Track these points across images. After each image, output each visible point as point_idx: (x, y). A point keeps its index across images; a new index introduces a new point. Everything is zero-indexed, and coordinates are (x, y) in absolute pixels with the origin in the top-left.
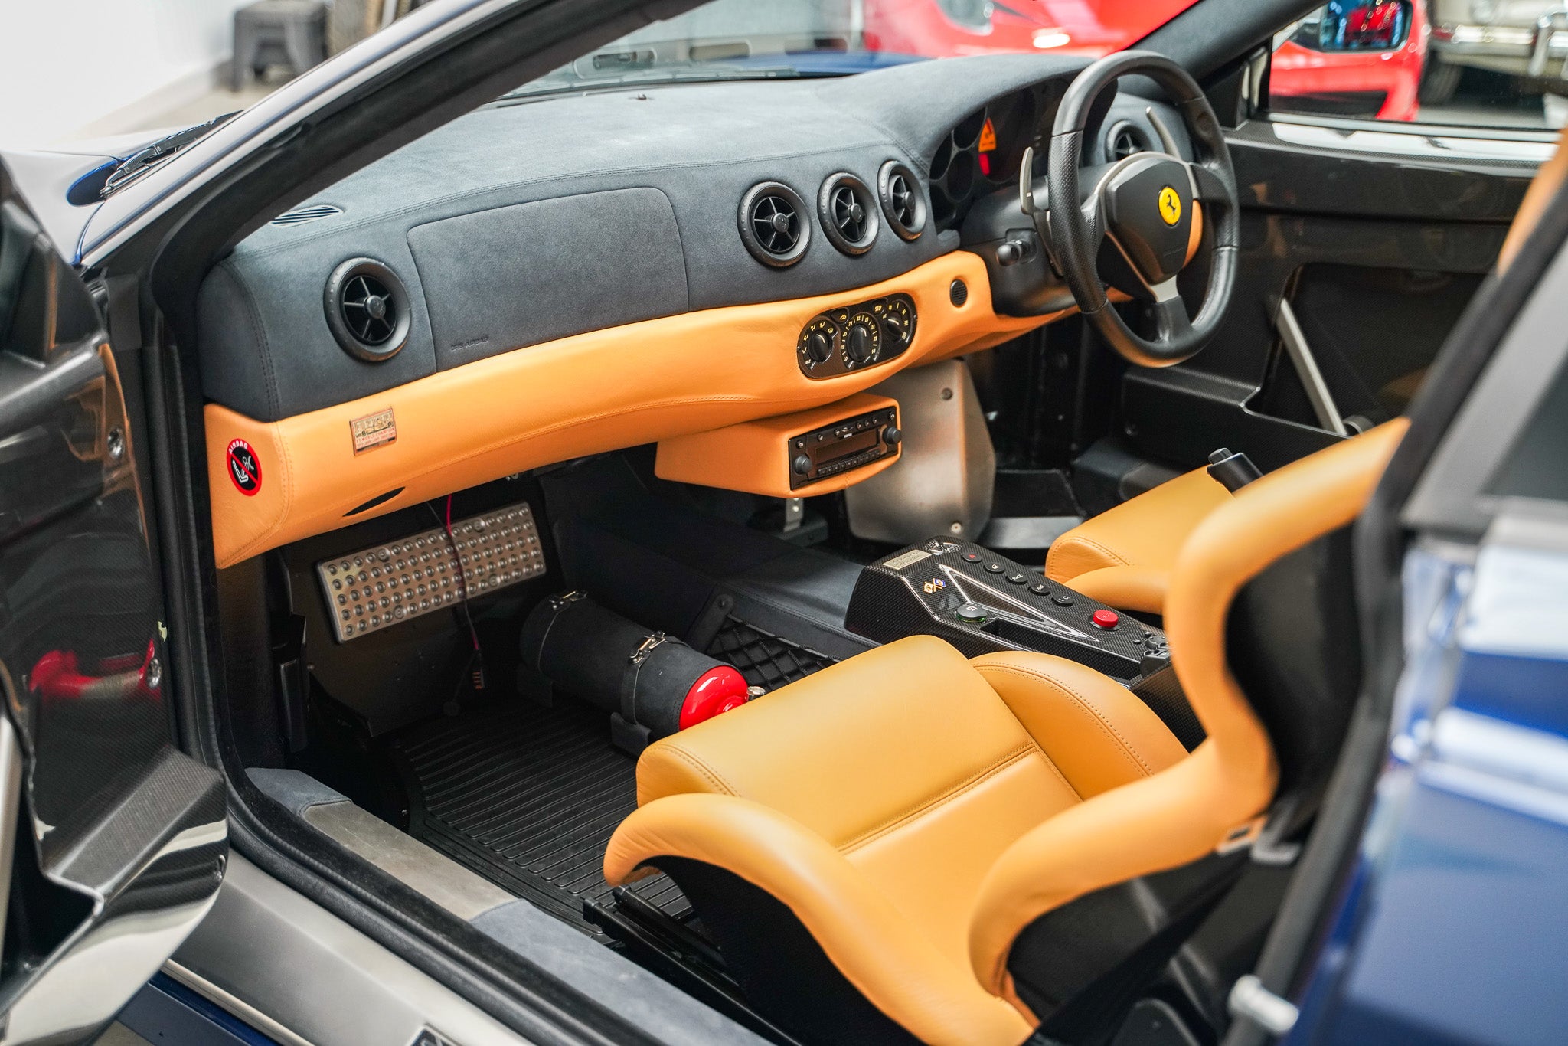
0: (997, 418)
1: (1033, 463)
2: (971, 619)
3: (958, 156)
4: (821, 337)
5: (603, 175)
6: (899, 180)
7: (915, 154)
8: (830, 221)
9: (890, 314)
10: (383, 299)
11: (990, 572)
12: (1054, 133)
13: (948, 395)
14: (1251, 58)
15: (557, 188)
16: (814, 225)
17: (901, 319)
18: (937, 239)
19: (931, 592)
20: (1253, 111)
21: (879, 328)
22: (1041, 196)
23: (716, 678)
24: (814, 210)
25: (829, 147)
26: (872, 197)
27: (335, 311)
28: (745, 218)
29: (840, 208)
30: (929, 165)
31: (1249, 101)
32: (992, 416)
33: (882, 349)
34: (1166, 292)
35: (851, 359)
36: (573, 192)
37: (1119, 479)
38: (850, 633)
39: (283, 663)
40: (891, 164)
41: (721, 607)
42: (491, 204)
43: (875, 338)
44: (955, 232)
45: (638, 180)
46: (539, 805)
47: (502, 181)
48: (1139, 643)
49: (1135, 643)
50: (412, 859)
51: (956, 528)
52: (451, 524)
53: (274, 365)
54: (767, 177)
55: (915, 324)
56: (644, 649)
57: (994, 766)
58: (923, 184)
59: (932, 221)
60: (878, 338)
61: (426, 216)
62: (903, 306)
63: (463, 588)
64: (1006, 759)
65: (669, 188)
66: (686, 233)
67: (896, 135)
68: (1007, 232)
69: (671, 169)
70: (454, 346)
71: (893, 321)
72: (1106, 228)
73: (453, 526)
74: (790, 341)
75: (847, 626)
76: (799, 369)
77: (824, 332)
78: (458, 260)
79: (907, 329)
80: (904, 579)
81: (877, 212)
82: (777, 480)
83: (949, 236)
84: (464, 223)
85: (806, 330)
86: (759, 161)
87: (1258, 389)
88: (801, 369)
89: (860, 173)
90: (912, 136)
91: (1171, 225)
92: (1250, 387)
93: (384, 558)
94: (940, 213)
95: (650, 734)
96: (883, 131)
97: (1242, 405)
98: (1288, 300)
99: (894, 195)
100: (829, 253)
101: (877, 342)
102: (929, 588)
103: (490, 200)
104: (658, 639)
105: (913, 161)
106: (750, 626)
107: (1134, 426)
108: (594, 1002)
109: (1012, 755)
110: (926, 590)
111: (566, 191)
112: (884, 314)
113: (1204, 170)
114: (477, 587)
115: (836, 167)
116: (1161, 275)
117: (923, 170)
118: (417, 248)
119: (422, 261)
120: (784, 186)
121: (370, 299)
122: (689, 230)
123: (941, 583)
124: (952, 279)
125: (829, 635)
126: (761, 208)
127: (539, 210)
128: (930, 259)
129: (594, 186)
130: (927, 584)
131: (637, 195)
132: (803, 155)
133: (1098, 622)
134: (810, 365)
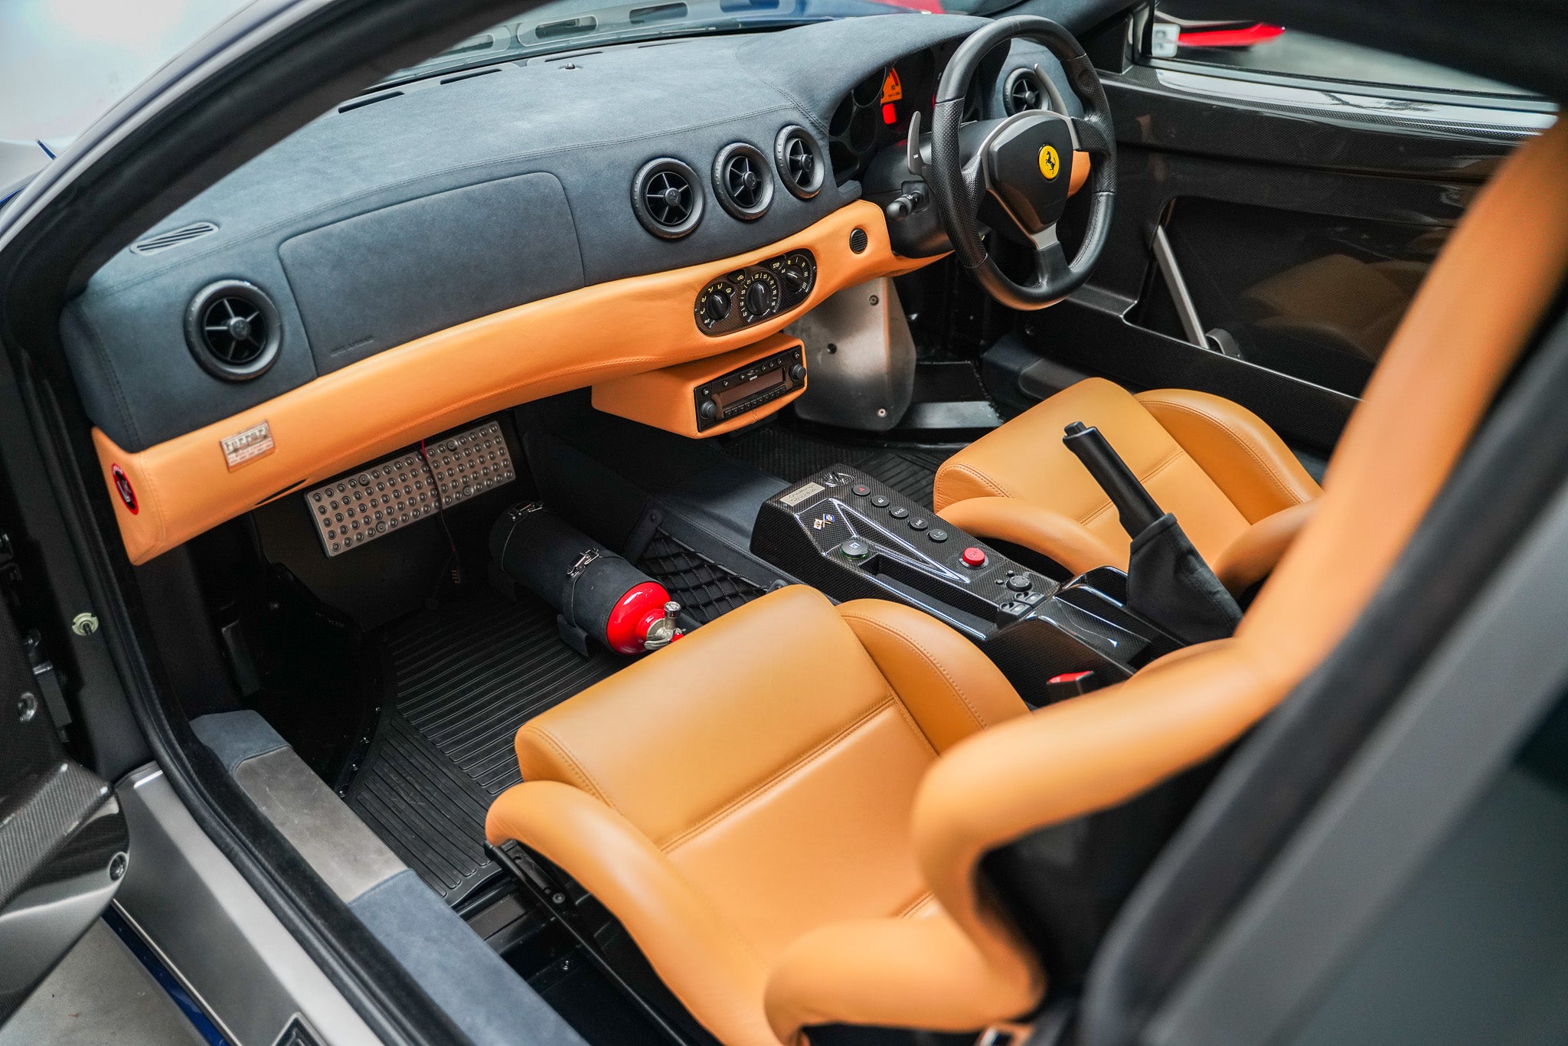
0: (917, 318)
1: (949, 354)
2: (853, 556)
3: (860, 112)
4: (718, 298)
5: (495, 164)
6: (797, 142)
7: (814, 116)
8: (723, 191)
9: (789, 268)
10: (249, 319)
11: (875, 506)
12: (937, 101)
13: (875, 301)
14: (1135, 11)
15: (445, 182)
16: (708, 196)
17: (800, 271)
18: (837, 192)
19: (820, 528)
20: (1137, 56)
21: (779, 284)
22: (926, 153)
23: (639, 593)
24: (707, 183)
25: (727, 117)
26: (767, 164)
27: (195, 338)
28: (637, 197)
29: (735, 178)
30: (828, 126)
31: (1134, 47)
32: (914, 317)
33: (782, 301)
34: (1046, 239)
35: (750, 313)
36: (462, 184)
37: (1019, 372)
38: (754, 556)
39: (224, 626)
40: (789, 128)
41: (652, 520)
42: (374, 206)
43: (775, 292)
44: (857, 183)
45: (531, 166)
46: (490, 702)
47: (390, 180)
48: (1002, 584)
49: (997, 583)
50: (318, 823)
51: (882, 412)
52: (425, 447)
53: (129, 401)
54: (660, 153)
55: (815, 275)
56: (579, 565)
57: (851, 725)
58: (823, 144)
59: (832, 177)
60: (777, 292)
61: (301, 226)
62: (802, 260)
63: (439, 500)
64: (864, 715)
65: (562, 172)
66: (578, 213)
67: (797, 98)
68: (902, 184)
69: (565, 152)
70: (335, 350)
71: (792, 274)
72: (988, 186)
73: (427, 449)
74: (687, 306)
75: (753, 549)
76: (697, 329)
77: (722, 293)
78: (334, 267)
79: (807, 280)
80: (797, 516)
81: (773, 177)
82: (686, 423)
83: (852, 186)
84: (342, 230)
85: (704, 292)
86: (655, 137)
87: (1136, 302)
88: (700, 328)
89: (755, 140)
90: (812, 100)
91: (1048, 180)
92: (1130, 300)
93: (366, 482)
94: (841, 167)
95: (587, 637)
96: (784, 95)
97: (1122, 316)
98: (1163, 226)
99: (790, 158)
100: (722, 221)
101: (777, 295)
102: (818, 524)
103: (374, 201)
104: (592, 555)
105: (812, 123)
106: (675, 539)
107: (1032, 327)
108: (439, 1009)
109: (871, 711)
110: (815, 527)
111: (454, 183)
112: (782, 269)
113: (1085, 123)
114: (452, 498)
115: (731, 138)
116: (1041, 225)
117: (821, 131)
118: (288, 261)
119: (292, 275)
120: (677, 161)
121: (234, 321)
122: (581, 211)
123: (830, 518)
124: (853, 228)
125: (737, 555)
126: (655, 183)
127: (424, 206)
128: (830, 212)
129: (484, 176)
130: (817, 520)
131: (527, 182)
132: (699, 128)
133: (966, 560)
134: (709, 324)
